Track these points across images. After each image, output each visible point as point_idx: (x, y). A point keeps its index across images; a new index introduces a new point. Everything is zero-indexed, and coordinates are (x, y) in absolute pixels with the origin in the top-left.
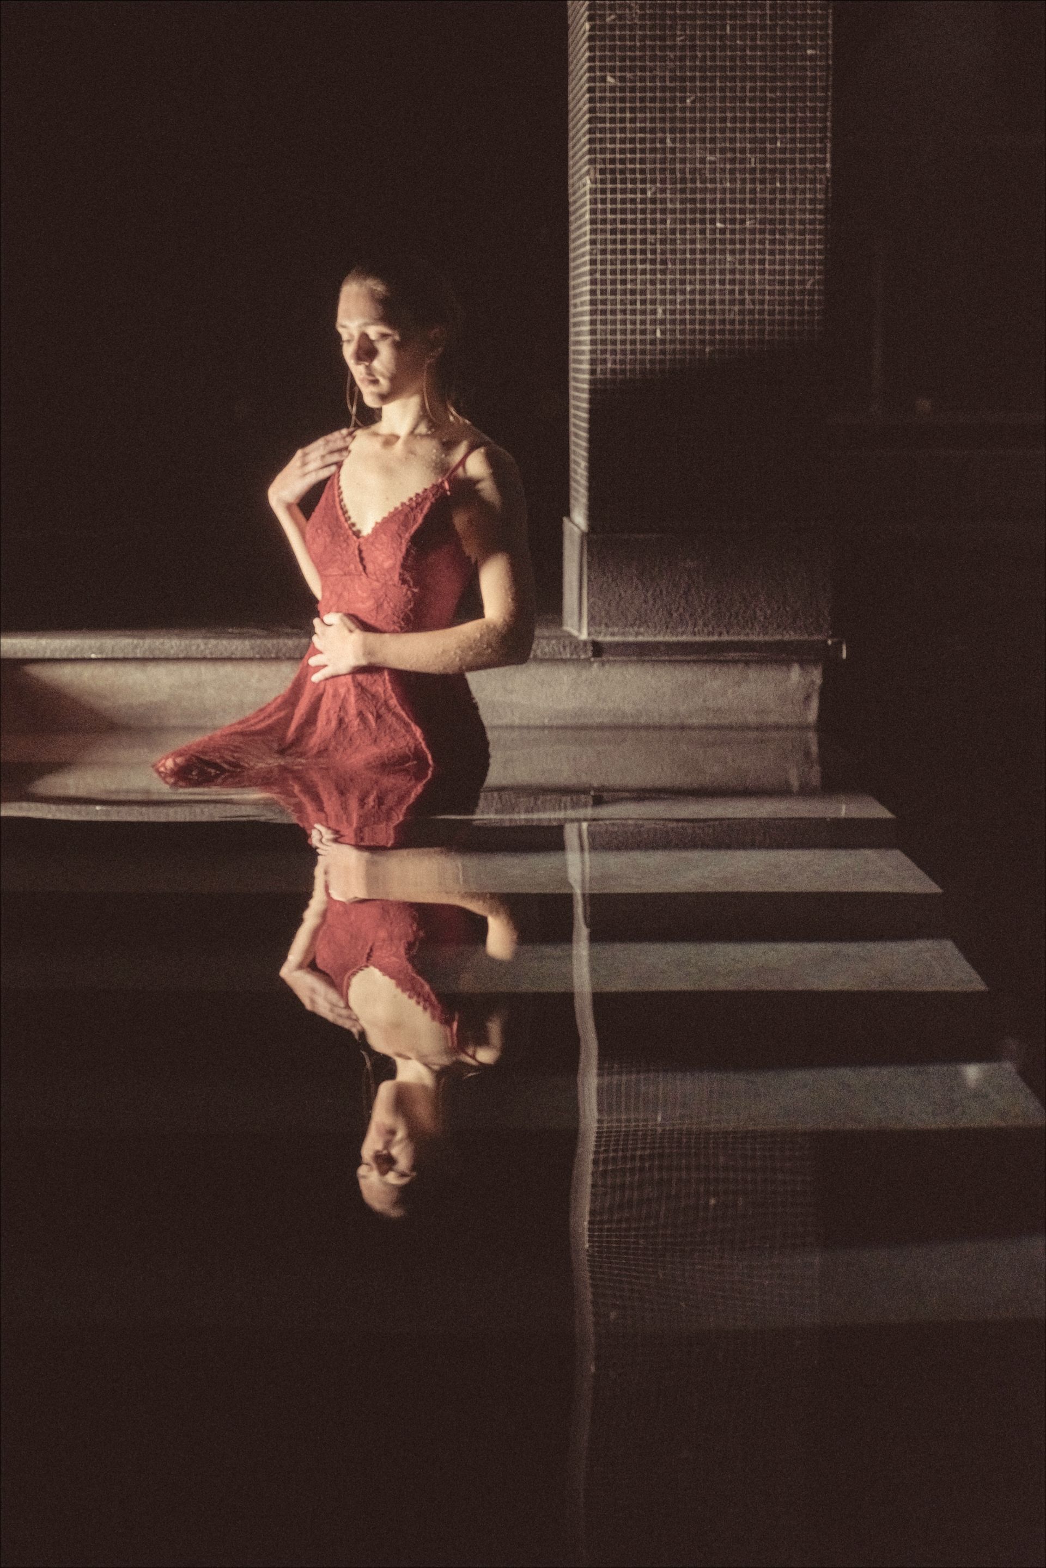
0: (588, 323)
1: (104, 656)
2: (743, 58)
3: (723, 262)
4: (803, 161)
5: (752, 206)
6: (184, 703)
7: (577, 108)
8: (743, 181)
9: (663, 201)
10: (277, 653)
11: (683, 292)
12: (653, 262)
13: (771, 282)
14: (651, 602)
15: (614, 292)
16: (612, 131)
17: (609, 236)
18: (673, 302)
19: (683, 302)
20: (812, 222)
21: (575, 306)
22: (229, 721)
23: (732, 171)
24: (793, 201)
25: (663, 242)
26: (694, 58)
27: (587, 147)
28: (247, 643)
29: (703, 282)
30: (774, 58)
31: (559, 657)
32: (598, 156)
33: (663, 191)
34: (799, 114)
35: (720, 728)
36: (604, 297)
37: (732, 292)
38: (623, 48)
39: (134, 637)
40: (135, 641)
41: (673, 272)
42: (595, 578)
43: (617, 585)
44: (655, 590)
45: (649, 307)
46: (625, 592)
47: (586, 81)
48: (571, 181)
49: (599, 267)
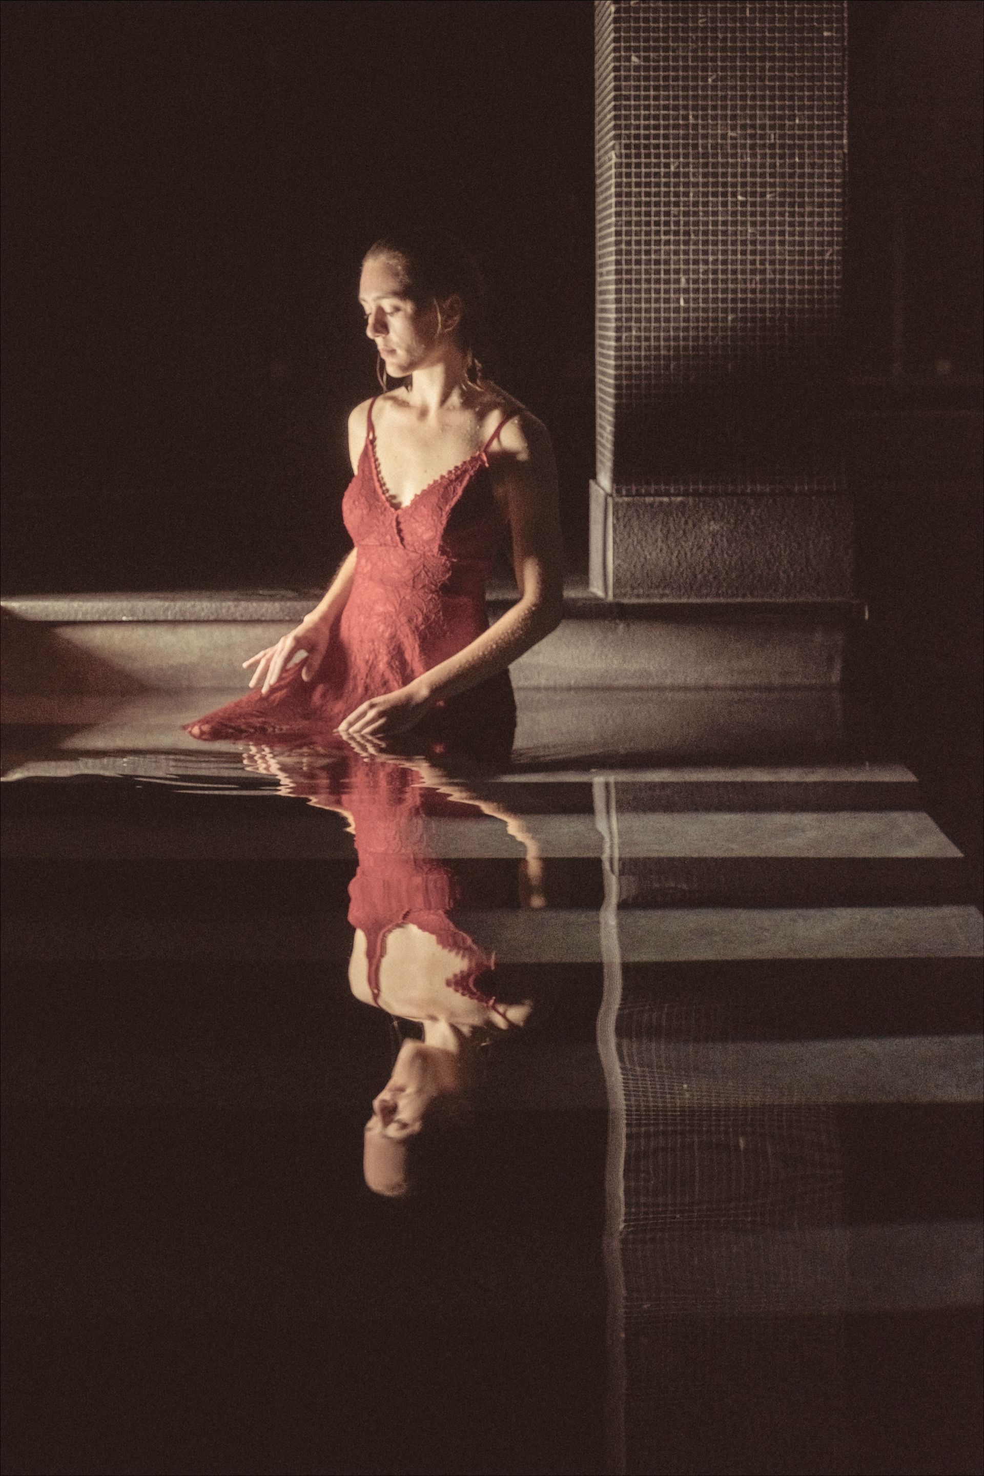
0: (614, 292)
1: (135, 619)
2: (762, 40)
3: (744, 233)
4: (821, 137)
5: (772, 180)
6: (214, 665)
7: (603, 86)
8: (764, 156)
9: (686, 175)
11: (706, 262)
12: (677, 233)
13: (791, 253)
14: (675, 564)
15: (638, 262)
16: (637, 108)
17: (633, 209)
18: (696, 272)
19: (706, 272)
20: (830, 195)
21: (601, 275)
23: (753, 147)
24: (812, 175)
25: (686, 214)
26: (715, 39)
27: (613, 123)
28: (277, 605)
29: (725, 252)
30: (792, 40)
32: (623, 132)
33: (686, 165)
34: (817, 92)
36: (629, 267)
37: (753, 262)
38: (647, 30)
39: (166, 599)
40: (167, 604)
41: (696, 243)
42: (621, 540)
43: (642, 547)
44: (679, 551)
45: (672, 276)
46: (650, 554)
47: (611, 61)
48: (597, 155)
49: (624, 238)
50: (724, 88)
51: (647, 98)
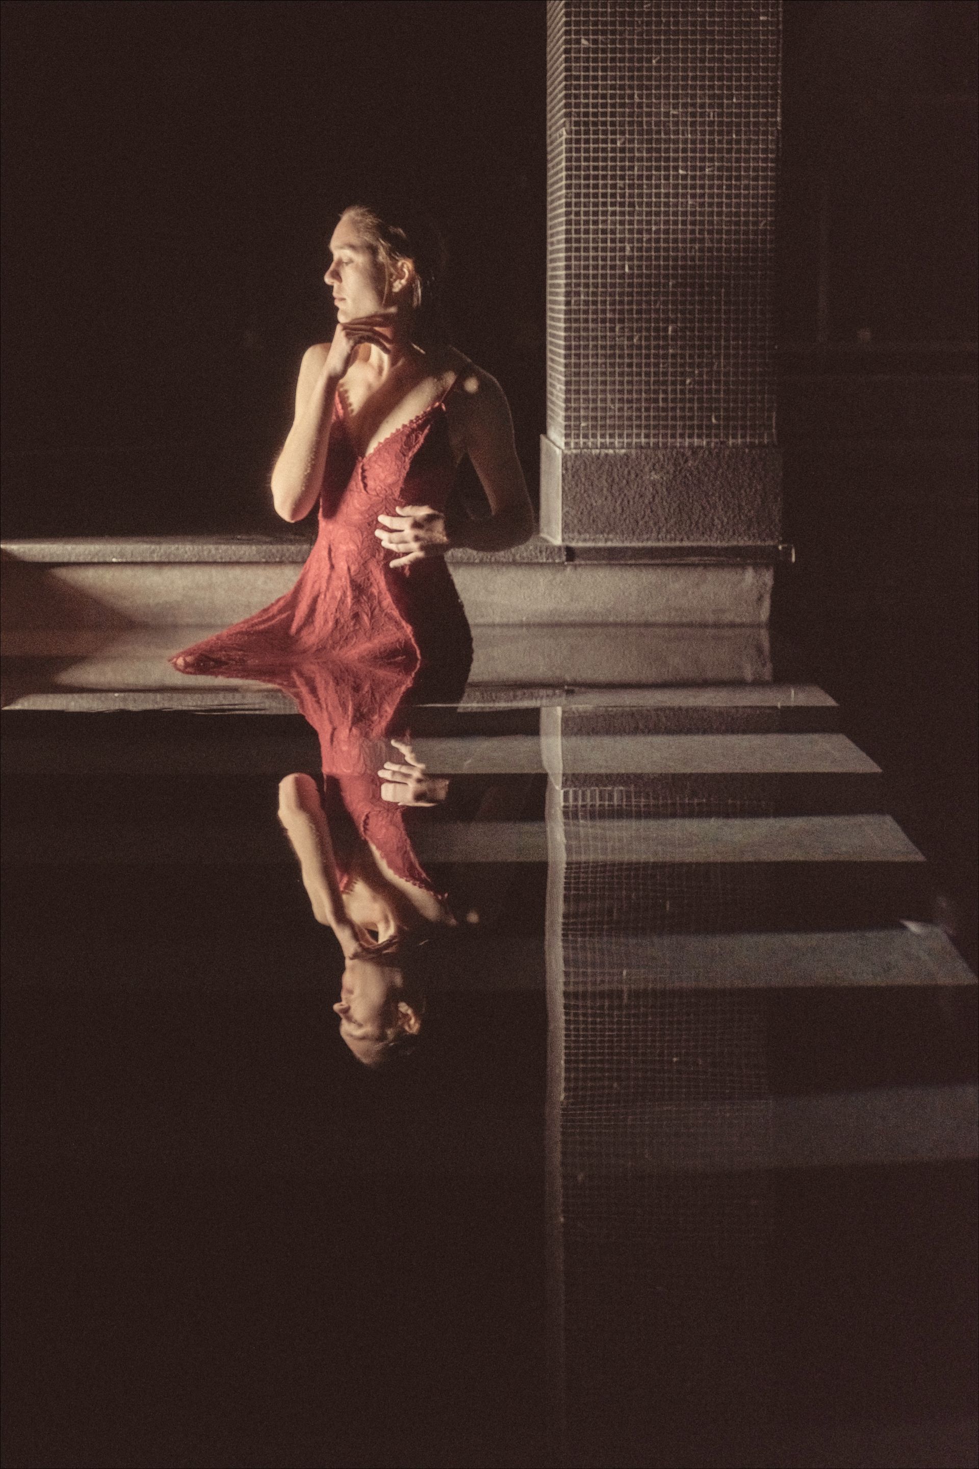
0: (563, 259)
1: (124, 560)
2: (703, 24)
3: (684, 205)
4: (756, 115)
5: (711, 155)
6: (196, 603)
7: (555, 66)
8: (703, 133)
9: (632, 150)
10: (281, 558)
11: (649, 231)
12: (622, 205)
13: (729, 223)
14: (619, 510)
15: (587, 232)
16: (586, 87)
17: (582, 182)
18: (640, 241)
19: (649, 241)
20: (765, 169)
21: (552, 244)
22: (238, 618)
23: (693, 124)
24: (747, 151)
25: (631, 186)
26: (659, 23)
27: (564, 101)
28: (253, 548)
29: (667, 222)
31: (536, 561)
32: (573, 110)
33: (631, 141)
34: (753, 74)
35: (682, 625)
36: (578, 236)
37: (693, 232)
38: (595, 14)
39: (152, 543)
40: (153, 547)
41: (640, 214)
42: (569, 489)
43: (589, 496)
44: (623, 500)
45: (618, 245)
46: (596, 502)
47: (562, 44)
48: (549, 133)
49: (573, 209)
50: (667, 69)
51: (595, 78)
